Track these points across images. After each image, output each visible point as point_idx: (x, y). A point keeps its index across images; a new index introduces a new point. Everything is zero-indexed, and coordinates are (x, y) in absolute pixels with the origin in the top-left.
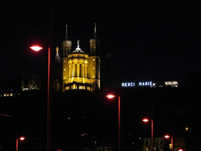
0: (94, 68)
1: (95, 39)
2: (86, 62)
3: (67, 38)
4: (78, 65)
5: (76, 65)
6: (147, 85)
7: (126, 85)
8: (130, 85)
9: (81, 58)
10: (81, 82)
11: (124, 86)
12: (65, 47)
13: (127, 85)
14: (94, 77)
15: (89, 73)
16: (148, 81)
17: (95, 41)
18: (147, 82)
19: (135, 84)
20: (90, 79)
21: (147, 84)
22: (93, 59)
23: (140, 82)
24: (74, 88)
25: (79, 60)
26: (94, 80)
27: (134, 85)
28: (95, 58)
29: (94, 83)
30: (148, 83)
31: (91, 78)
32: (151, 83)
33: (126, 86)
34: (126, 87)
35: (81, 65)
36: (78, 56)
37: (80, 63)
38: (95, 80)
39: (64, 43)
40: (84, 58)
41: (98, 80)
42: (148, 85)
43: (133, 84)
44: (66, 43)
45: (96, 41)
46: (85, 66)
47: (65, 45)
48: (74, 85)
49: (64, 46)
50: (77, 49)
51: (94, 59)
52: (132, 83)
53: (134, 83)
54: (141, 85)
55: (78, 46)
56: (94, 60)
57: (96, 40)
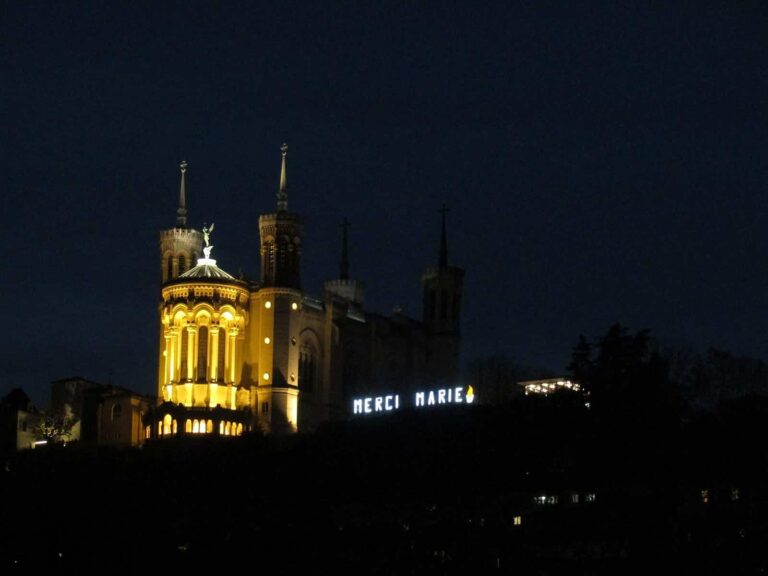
0: (267, 341)
1: (271, 217)
2: (229, 316)
3: (185, 218)
4: (193, 333)
5: (185, 333)
6: (444, 401)
7: (367, 405)
8: (383, 405)
9: (204, 299)
10: (205, 405)
11: (360, 411)
12: (171, 258)
13: (372, 405)
14: (266, 377)
15: (253, 361)
16: (449, 384)
17: (273, 223)
18: (444, 391)
19: (400, 402)
20: (252, 388)
21: (446, 397)
22: (264, 304)
23: (420, 392)
24: (167, 431)
25: (195, 308)
26: (265, 391)
27: (397, 406)
28: (273, 297)
29: (267, 404)
30: (450, 391)
31: (260, 384)
32: (458, 395)
33: (368, 410)
34: (368, 414)
35: (203, 333)
36: (191, 294)
37: (202, 324)
38: (270, 390)
39: (165, 240)
40: (217, 301)
41: (283, 390)
42: (447, 400)
43: (392, 402)
44: (170, 238)
45: (277, 226)
46: (228, 334)
47: (167, 248)
48: (168, 418)
49: (166, 254)
50: (201, 262)
51: (268, 300)
52: (391, 397)
53: (397, 397)
54: (423, 404)
55: (207, 251)
56: (268, 305)
57: (278, 219)
